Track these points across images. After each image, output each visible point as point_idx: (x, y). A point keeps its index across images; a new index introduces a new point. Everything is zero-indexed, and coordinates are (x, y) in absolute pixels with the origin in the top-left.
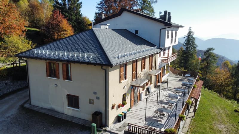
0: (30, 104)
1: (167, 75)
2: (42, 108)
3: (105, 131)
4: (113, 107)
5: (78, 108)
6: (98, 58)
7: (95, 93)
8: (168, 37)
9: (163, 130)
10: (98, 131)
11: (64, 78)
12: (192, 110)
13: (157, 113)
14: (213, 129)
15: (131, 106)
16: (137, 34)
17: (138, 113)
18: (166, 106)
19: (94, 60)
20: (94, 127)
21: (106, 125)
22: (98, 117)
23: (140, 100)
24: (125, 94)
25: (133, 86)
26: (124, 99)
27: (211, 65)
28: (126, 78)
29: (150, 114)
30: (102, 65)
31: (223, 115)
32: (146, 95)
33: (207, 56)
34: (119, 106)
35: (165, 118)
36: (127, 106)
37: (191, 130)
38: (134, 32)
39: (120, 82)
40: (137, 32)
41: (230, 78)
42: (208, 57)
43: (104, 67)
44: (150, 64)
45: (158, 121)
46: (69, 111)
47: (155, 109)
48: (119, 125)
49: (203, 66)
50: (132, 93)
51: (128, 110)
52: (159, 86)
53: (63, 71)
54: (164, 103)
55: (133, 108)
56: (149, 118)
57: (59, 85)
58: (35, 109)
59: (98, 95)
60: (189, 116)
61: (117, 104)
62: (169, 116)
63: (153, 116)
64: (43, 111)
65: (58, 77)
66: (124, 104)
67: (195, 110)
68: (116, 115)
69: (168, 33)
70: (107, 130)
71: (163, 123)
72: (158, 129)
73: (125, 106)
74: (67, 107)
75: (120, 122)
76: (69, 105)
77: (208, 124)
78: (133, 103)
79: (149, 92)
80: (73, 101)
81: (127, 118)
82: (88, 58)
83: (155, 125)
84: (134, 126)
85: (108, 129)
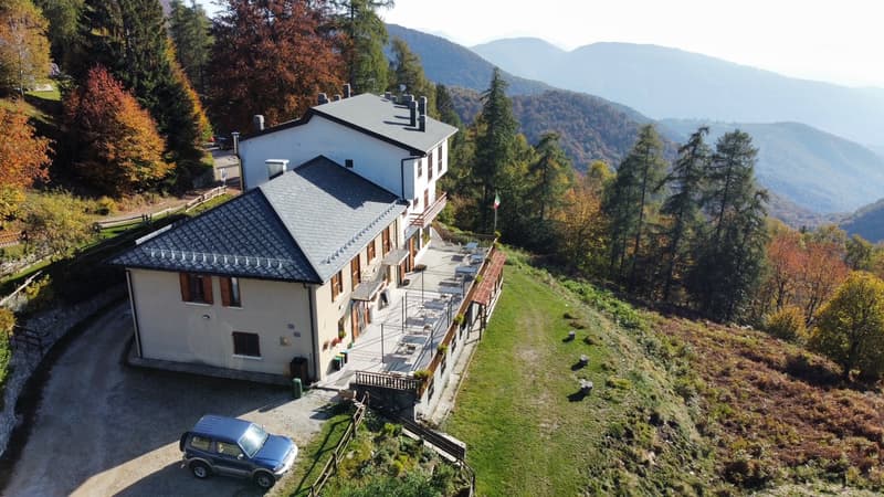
0: (141, 357)
1: (426, 246)
2: (174, 363)
3: (316, 388)
4: (325, 347)
5: (259, 355)
6: (295, 269)
7: (291, 327)
8: (420, 174)
9: (411, 374)
10: (305, 390)
11: (225, 304)
12: (477, 325)
13: (402, 345)
14: (511, 359)
15: (353, 338)
16: (350, 169)
17: (367, 349)
18: (420, 329)
19: (287, 272)
20: (298, 383)
21: (316, 378)
22: (302, 367)
23: (369, 322)
24: (342, 319)
25: (354, 300)
26: (341, 328)
27: (552, 182)
28: (341, 291)
29: (390, 348)
30: (304, 282)
31: (540, 326)
32: (381, 308)
33: (544, 154)
34: (334, 344)
35: (417, 353)
36: (347, 339)
37: (471, 367)
38: (344, 165)
39: (333, 301)
40: (349, 163)
41: (599, 214)
42: (544, 159)
43: (307, 285)
44: (386, 242)
45: (405, 359)
46: (237, 362)
47: (398, 338)
48: (337, 375)
49: (534, 185)
50: (354, 312)
51: (350, 347)
52: (406, 283)
53: (222, 290)
54: (416, 322)
55: (358, 340)
56: (390, 356)
57: (214, 316)
58: (160, 366)
59: (296, 330)
60: (470, 340)
61: (331, 340)
62: (423, 349)
63: (397, 353)
64: (180, 369)
65: (210, 302)
66: (341, 337)
67: (483, 324)
68: (330, 359)
69: (420, 164)
70: (319, 386)
71: (412, 362)
72: (404, 374)
73: (343, 340)
74: (235, 355)
75: (338, 369)
76: (236, 353)
77: (504, 352)
78: (358, 331)
79: (386, 301)
80: (246, 343)
81: (349, 361)
82: (275, 267)
83: (398, 367)
84: (366, 374)
85: (320, 384)
